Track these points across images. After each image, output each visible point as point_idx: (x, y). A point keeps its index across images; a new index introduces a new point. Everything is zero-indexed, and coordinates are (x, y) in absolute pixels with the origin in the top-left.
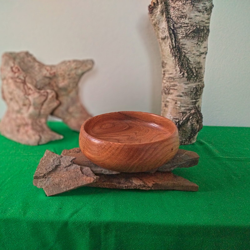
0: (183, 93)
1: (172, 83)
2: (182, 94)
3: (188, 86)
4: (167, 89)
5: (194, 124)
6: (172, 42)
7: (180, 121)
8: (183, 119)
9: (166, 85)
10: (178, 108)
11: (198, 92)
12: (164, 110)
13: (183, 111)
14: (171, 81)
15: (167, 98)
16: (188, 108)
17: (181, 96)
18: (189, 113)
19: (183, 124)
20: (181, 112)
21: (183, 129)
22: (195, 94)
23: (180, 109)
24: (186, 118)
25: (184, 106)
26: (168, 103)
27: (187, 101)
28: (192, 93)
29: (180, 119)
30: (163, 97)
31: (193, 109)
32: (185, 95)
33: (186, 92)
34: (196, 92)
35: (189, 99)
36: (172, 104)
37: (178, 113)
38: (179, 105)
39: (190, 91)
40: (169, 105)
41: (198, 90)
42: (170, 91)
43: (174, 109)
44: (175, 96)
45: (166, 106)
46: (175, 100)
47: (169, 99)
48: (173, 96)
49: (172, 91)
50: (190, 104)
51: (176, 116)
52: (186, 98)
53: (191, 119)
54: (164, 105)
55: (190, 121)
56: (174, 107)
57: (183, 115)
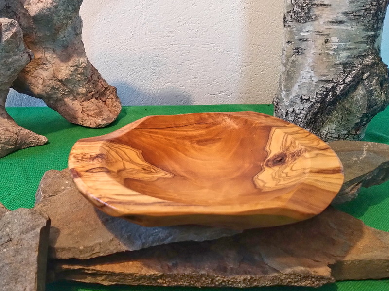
0: (346, 13)
2: (342, 17)
4: (302, 8)
5: (376, 91)
7: (336, 86)
8: (344, 80)
10: (331, 53)
11: (381, 12)
12: (293, 61)
13: (345, 60)
15: (301, 30)
16: (356, 52)
17: (341, 22)
18: (361, 64)
19: (345, 94)
20: (340, 64)
21: (343, 106)
22: (374, 17)
23: (338, 54)
24: (354, 77)
25: (347, 46)
26: (305, 43)
27: (356, 35)
28: (368, 13)
29: (336, 82)
30: (290, 31)
31: (368, 55)
32: (350, 20)
33: (352, 10)
34: (377, 10)
35: (361, 30)
36: (317, 44)
37: (333, 67)
38: (334, 45)
39: (362, 8)
40: (308, 48)
41: (382, 6)
42: (311, 12)
43: (321, 56)
44: (324, 23)
45: (298, 51)
46: (325, 33)
47: (308, 34)
48: (320, 24)
49: (316, 11)
50: (362, 42)
51: (327, 74)
52: (353, 27)
53: (365, 79)
54: (294, 50)
55: (364, 85)
56: (323, 52)
57: (344, 70)
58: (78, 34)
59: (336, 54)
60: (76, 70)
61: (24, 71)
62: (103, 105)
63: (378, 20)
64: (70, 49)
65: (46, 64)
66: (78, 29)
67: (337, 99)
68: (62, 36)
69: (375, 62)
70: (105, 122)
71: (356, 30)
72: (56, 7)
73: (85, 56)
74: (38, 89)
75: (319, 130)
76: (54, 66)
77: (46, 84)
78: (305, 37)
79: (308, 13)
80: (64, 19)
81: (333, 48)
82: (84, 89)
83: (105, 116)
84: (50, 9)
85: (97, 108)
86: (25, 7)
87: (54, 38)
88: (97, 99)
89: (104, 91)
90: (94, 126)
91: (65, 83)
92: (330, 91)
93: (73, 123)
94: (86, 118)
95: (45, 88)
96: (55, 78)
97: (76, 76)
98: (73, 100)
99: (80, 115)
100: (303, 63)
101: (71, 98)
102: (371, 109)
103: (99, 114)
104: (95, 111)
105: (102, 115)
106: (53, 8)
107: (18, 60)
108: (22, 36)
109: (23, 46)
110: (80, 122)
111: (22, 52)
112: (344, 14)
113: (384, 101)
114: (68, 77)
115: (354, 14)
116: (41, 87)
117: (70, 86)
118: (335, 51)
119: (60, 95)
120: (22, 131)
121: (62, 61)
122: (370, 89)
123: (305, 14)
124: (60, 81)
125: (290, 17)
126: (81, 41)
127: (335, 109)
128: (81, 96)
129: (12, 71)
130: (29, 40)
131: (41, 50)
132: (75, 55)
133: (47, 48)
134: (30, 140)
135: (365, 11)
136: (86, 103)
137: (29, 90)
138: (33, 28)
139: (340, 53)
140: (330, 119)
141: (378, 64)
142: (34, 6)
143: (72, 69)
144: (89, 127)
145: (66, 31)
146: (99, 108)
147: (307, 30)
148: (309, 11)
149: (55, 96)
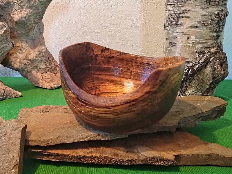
0: (199, 22)
1: (183, 9)
2: (197, 24)
3: (207, 12)
4: (174, 19)
5: (218, 68)
7: (194, 65)
8: (199, 61)
9: (172, 12)
11: (221, 21)
12: (169, 50)
13: (199, 50)
14: (180, 5)
15: (173, 32)
16: (206, 45)
17: (197, 27)
18: (209, 52)
19: (200, 70)
20: (196, 52)
21: (199, 77)
22: (217, 24)
23: (195, 46)
24: (204, 60)
25: (200, 41)
26: (175, 39)
27: (206, 35)
28: (213, 22)
29: (194, 63)
30: (167, 32)
31: (214, 47)
32: (202, 26)
33: (203, 20)
34: (219, 20)
35: (209, 32)
36: (183, 40)
37: (192, 54)
38: (193, 41)
39: (209, 19)
40: (178, 42)
41: (221, 18)
42: (179, 21)
43: (185, 47)
44: (187, 27)
45: (172, 44)
46: (187, 34)
47: (178, 34)
48: (184, 28)
49: (182, 21)
50: (210, 39)
51: (189, 58)
52: (204, 30)
53: (211, 61)
54: (170, 43)
55: (210, 65)
56: (186, 45)
57: (198, 56)
58: (41, 33)
59: (194, 46)
60: (40, 54)
61: (9, 54)
62: (55, 76)
63: (219, 26)
64: (37, 41)
65: (22, 50)
66: (42, 30)
67: (195, 73)
68: (32, 33)
69: (217, 51)
70: (55, 86)
71: (206, 32)
72: (29, 16)
73: (45, 46)
74: (17, 65)
75: (185, 92)
76: (26, 51)
77: (21, 62)
78: (176, 36)
79: (177, 21)
80: (33, 23)
81: (192, 42)
82: (44, 66)
83: (56, 82)
84: (25, 17)
85: (51, 78)
86: (11, 16)
87: (27, 34)
88: (51, 72)
89: (56, 67)
90: (49, 88)
91: (33, 62)
92: (190, 68)
93: (36, 86)
94: (44, 83)
95: (21, 64)
96: (27, 59)
97: (39, 58)
98: (37, 72)
99: (41, 81)
100: (175, 51)
101: (36, 71)
102: (215, 79)
103: (52, 81)
104: (50, 79)
105: (54, 82)
106: (27, 17)
107: (7, 47)
108: (9, 32)
109: (9, 39)
110: (41, 85)
111: (9, 42)
112: (198, 22)
113: (223, 74)
114: (34, 58)
115: (204, 22)
116: (18, 64)
117: (36, 64)
118: (193, 44)
119: (29, 69)
120: (7, 89)
121: (31, 48)
122: (214, 67)
123: (176, 22)
124: (30, 60)
125: (167, 24)
126: (43, 37)
127: (194, 79)
128: (41, 70)
129: (2, 53)
130: (13, 35)
131: (19, 41)
132: (39, 45)
133: (23, 40)
134: (12, 94)
135: (211, 21)
136: (44, 74)
137: (11, 65)
138: (15, 28)
139: (197, 45)
140: (191, 85)
141: (219, 52)
142: (17, 15)
143: (37, 53)
144: (46, 89)
145: (34, 31)
146: (52, 77)
147: (177, 32)
148: (178, 20)
149: (26, 69)
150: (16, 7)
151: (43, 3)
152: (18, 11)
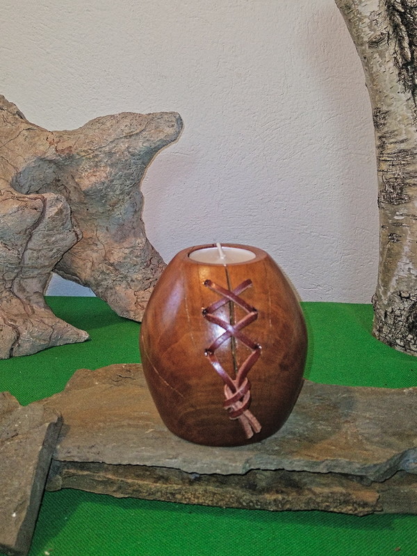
1: (410, 168)
4: (394, 188)
6: (402, 48)
9: (389, 176)
12: (389, 249)
14: (403, 162)
15: (394, 213)
26: (399, 228)
30: (384, 214)
40: (404, 235)
45: (393, 238)
47: (403, 218)
49: (409, 192)
54: (389, 236)
58: (137, 208)
60: (131, 252)
61: (71, 252)
64: (127, 228)
65: (97, 245)
68: (118, 213)
72: (112, 181)
73: (145, 235)
76: (106, 247)
77: (95, 269)
78: (400, 222)
79: (401, 193)
80: (120, 194)
82: (140, 275)
84: (104, 183)
86: (76, 180)
87: (108, 215)
91: (118, 268)
93: (123, 318)
94: (139, 311)
95: (93, 273)
96: (107, 262)
97: (131, 260)
98: (126, 288)
99: (133, 307)
100: (399, 252)
101: (124, 286)
106: (107, 181)
107: (63, 239)
108: (69, 212)
109: (69, 224)
110: (132, 316)
111: (68, 231)
114: (121, 260)
116: (88, 271)
117: (124, 271)
119: (111, 282)
120: (59, 324)
121: (116, 241)
123: (397, 194)
124: (112, 265)
125: (383, 197)
126: (141, 219)
128: (136, 283)
129: (54, 251)
130: (79, 217)
131: (92, 228)
132: (132, 235)
136: (141, 293)
138: (83, 203)
142: (86, 179)
143: (127, 251)
145: (123, 208)
147: (401, 213)
148: (402, 191)
149: (104, 283)
150: (85, 164)
151: (138, 157)
152: (89, 171)
